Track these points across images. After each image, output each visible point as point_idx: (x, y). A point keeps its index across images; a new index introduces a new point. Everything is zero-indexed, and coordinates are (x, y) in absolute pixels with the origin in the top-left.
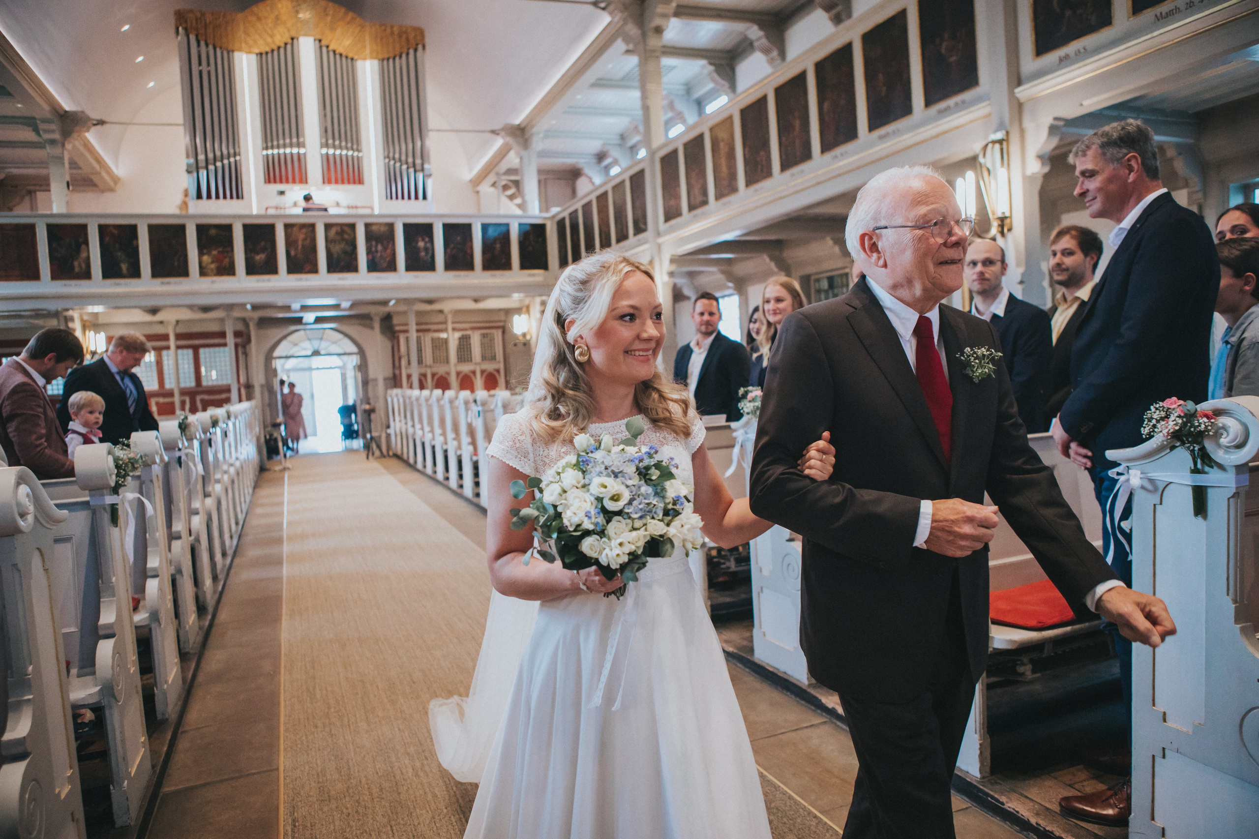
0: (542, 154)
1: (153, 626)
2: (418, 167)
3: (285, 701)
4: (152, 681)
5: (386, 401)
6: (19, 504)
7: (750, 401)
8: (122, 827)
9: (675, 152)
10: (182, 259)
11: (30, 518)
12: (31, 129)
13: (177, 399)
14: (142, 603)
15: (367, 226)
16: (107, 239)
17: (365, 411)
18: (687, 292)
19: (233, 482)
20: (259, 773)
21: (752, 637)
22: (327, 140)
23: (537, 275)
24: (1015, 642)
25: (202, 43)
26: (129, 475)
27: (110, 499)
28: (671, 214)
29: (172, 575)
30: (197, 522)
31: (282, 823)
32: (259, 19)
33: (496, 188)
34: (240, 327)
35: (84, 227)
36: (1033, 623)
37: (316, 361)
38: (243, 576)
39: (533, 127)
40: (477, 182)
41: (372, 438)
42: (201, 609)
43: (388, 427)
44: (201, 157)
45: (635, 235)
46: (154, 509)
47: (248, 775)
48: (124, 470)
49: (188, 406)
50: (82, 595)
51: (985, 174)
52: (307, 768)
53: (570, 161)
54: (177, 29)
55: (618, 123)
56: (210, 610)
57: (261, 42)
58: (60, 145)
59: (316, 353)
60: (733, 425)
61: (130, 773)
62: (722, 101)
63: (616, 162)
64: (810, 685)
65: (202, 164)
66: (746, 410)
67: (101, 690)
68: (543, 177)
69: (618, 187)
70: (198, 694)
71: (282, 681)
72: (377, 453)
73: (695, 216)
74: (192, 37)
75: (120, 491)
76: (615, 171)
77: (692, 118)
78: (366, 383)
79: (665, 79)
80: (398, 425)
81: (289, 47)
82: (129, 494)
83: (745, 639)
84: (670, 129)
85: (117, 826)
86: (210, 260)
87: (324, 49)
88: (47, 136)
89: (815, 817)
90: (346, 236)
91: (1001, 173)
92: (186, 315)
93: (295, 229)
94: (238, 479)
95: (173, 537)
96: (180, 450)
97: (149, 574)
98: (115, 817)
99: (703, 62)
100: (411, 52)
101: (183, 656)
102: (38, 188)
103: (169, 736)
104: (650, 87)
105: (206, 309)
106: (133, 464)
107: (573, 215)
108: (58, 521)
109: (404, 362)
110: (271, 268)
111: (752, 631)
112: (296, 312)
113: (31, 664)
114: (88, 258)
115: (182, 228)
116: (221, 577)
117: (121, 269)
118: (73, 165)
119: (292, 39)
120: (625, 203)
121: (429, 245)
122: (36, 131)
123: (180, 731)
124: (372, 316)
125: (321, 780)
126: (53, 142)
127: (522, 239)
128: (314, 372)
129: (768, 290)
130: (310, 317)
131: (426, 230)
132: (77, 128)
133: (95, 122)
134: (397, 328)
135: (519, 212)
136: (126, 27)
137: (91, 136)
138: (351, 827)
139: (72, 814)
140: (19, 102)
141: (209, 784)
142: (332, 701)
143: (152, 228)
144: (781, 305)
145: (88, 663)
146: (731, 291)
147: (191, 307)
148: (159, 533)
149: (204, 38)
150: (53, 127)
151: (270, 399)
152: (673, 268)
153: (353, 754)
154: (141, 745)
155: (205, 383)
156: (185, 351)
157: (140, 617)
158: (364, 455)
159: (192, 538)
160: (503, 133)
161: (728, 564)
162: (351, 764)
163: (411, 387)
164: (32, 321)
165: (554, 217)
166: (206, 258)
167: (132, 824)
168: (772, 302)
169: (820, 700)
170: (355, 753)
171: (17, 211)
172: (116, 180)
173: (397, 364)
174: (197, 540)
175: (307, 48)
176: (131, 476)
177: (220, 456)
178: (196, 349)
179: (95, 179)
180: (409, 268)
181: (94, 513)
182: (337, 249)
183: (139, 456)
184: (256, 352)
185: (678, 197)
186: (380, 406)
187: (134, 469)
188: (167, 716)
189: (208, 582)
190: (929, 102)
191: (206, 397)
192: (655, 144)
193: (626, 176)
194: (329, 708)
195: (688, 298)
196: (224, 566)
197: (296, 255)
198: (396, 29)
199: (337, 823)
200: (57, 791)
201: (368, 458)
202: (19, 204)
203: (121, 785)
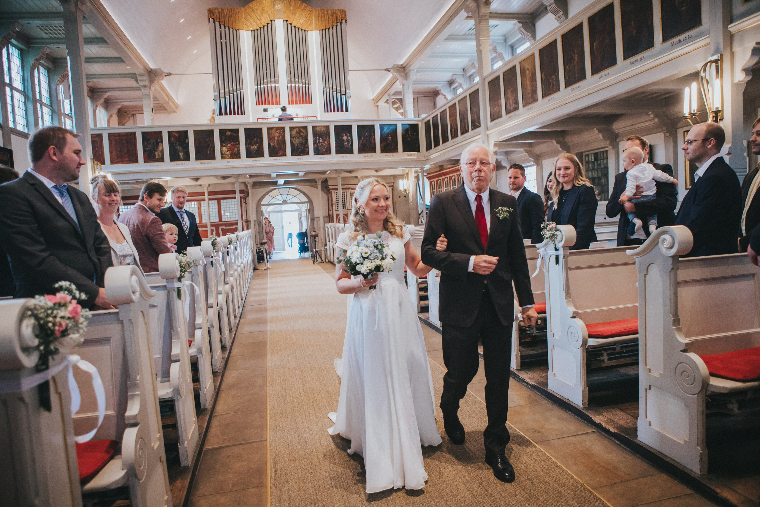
0: (416, 82)
1: (199, 356)
2: (343, 93)
3: (269, 402)
4: (198, 386)
5: (325, 230)
6: (132, 287)
7: (548, 231)
8: (184, 467)
9: (498, 78)
10: (212, 149)
11: (138, 294)
12: (134, 80)
13: (209, 229)
14: (193, 343)
15: (314, 127)
16: (173, 139)
17: (313, 236)
18: (504, 164)
19: (240, 276)
20: (256, 442)
21: (547, 376)
22: (291, 78)
23: (413, 155)
24: (727, 388)
25: (222, 26)
26: (186, 271)
27: (177, 284)
28: (495, 116)
29: (209, 328)
30: (221, 298)
31: (269, 472)
32: (253, 11)
33: (388, 103)
34: (243, 188)
35: (161, 133)
36: (741, 377)
37: (285, 207)
38: (245, 329)
39: (410, 66)
40: (377, 100)
41: (316, 251)
42: (223, 348)
43: (326, 245)
44: (222, 91)
45: (472, 130)
46: (199, 290)
47: (250, 443)
48: (184, 268)
49: (214, 233)
50: (162, 338)
51: (705, 83)
52: (282, 441)
53: (433, 86)
54: (209, 19)
55: (462, 62)
56: (228, 348)
57: (254, 24)
58: (148, 88)
59: (285, 202)
60: (537, 245)
61: (188, 437)
62: (527, 45)
63: (460, 85)
64: (584, 408)
65: (222, 95)
66: (546, 236)
67: (173, 390)
68: (416, 96)
69: (462, 101)
70: (222, 395)
71: (268, 390)
72: (319, 260)
73: (510, 117)
74: (217, 23)
75: (182, 279)
76: (460, 91)
77: (507, 57)
78: (313, 219)
79: (491, 33)
80: (331, 244)
81: (269, 25)
82: (186, 283)
83: (541, 377)
84: (494, 64)
85: (182, 466)
86: (227, 150)
87: (289, 25)
88: (141, 83)
89: (589, 491)
90: (302, 134)
91: (717, 83)
92: (214, 181)
93: (273, 130)
94: (242, 275)
95: (209, 307)
96: (212, 257)
97: (197, 327)
98: (181, 461)
99: (515, 21)
100: (339, 24)
101: (215, 374)
102: (137, 112)
103: (207, 417)
104: (482, 38)
105: (224, 178)
106: (188, 265)
107: (435, 118)
108: (151, 296)
109: (335, 207)
110: (259, 154)
111: (547, 373)
112: (274, 178)
113: (139, 374)
114: (163, 150)
115: (211, 132)
116: (234, 330)
117: (179, 156)
118: (155, 99)
119: (271, 21)
120: (467, 110)
121: (349, 138)
122: (137, 81)
123: (213, 415)
124: (317, 180)
125: (290, 448)
126: (145, 86)
127: (404, 134)
128: (284, 213)
129: (558, 162)
130: (281, 181)
131: (348, 129)
132: (157, 78)
133: (166, 74)
134: (331, 187)
135: (401, 117)
136: (182, 20)
137: (164, 82)
138: (308, 477)
139: (160, 458)
140: (128, 65)
141: (229, 446)
142: (296, 403)
143: (196, 132)
144: (569, 172)
145: (166, 375)
146: (532, 163)
147: (216, 176)
148: (201, 304)
149: (223, 23)
150: (145, 78)
151: (259, 228)
152: (496, 149)
153: (308, 434)
154: (193, 422)
155: (223, 220)
156: (213, 201)
157: (193, 351)
158: (311, 261)
159: (219, 307)
160: (392, 71)
161: (532, 331)
162: (307, 440)
163: (339, 222)
164: (134, 186)
165: (423, 120)
166: (225, 149)
167: (190, 465)
168: (562, 169)
169: (591, 418)
170: (309, 434)
171: (127, 125)
172: (177, 106)
173: (331, 209)
174: (221, 309)
175: (279, 27)
176: (188, 272)
177: (233, 261)
178: (219, 200)
179: (165, 105)
180: (338, 152)
181: (169, 292)
182: (297, 141)
183: (192, 260)
184: (252, 201)
185: (500, 106)
186: (321, 233)
187: (190, 267)
188: (206, 407)
189: (226, 332)
190: (665, 39)
191: (224, 227)
192: (485, 74)
193: (467, 94)
194: (294, 407)
195: (505, 168)
196: (235, 323)
197: (274, 146)
198: (330, 12)
199: (300, 474)
200: (152, 445)
201: (314, 263)
202: (128, 121)
203: (183, 444)
